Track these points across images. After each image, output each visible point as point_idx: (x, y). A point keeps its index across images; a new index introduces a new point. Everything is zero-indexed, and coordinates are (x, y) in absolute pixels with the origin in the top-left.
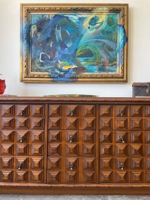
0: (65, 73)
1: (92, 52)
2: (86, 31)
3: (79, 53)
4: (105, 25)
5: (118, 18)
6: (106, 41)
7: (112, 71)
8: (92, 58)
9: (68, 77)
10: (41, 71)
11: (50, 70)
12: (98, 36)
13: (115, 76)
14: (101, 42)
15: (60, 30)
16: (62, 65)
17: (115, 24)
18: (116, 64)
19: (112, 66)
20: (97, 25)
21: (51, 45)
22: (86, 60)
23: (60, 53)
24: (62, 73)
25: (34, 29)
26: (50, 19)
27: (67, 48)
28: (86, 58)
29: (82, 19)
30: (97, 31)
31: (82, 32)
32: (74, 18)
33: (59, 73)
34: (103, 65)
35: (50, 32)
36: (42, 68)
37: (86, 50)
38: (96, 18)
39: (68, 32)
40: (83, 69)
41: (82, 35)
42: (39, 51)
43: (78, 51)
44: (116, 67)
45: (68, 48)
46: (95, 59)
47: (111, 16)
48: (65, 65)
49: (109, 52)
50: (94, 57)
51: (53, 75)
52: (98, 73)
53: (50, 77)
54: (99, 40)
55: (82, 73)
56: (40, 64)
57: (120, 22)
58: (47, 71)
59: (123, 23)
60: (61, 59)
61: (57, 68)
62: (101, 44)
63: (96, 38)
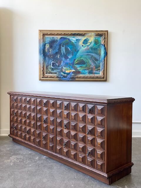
0: (68, 75)
1: (84, 61)
2: (81, 48)
3: (76, 62)
4: (93, 44)
5: (102, 40)
6: (93, 54)
7: (97, 74)
8: (85, 65)
9: (70, 78)
10: (52, 74)
11: (57, 73)
12: (88, 51)
13: (99, 77)
15: (64, 47)
16: (65, 70)
17: (100, 43)
18: (100, 69)
19: (97, 70)
20: (88, 44)
21: (58, 57)
22: (81, 66)
23: (64, 62)
24: (65, 75)
25: (47, 46)
26: (58, 40)
28: (81, 65)
29: (78, 40)
30: (88, 48)
31: (78, 49)
32: (73, 39)
33: (63, 75)
34: (91, 70)
35: (57, 49)
36: (53, 71)
37: (80, 60)
38: (87, 40)
39: (69, 48)
40: (79, 72)
41: (78, 51)
42: (51, 61)
43: (76, 61)
44: (100, 71)
45: (69, 59)
46: (87, 66)
47: (97, 38)
48: (67, 69)
49: (95, 61)
51: (60, 76)
52: (88, 75)
53: (58, 77)
54: (89, 54)
55: (78, 75)
56: (52, 69)
57: (103, 43)
59: (104, 43)
60: (65, 66)
61: (62, 72)
62: (90, 56)
63: (87, 53)
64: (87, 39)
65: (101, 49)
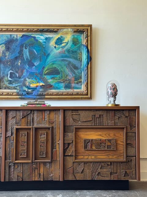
0: (33, 91)
1: (58, 70)
2: (52, 50)
3: (46, 71)
4: (70, 44)
5: (83, 39)
6: (71, 60)
7: (77, 88)
8: (58, 76)
9: (36, 94)
10: (9, 89)
11: (18, 88)
12: (64, 55)
13: (79, 93)
14: (67, 61)
15: (28, 49)
16: (30, 83)
17: (80, 44)
18: (81, 82)
19: (77, 83)
20: (63, 45)
21: (19, 64)
22: (53, 78)
23: (27, 71)
24: (30, 90)
25: (2, 48)
26: (18, 39)
27: (34, 67)
28: (53, 76)
29: (48, 39)
30: (63, 50)
31: (49, 51)
32: (41, 38)
33: (27, 90)
34: (69, 83)
35: (18, 51)
36: (11, 85)
37: (52, 68)
39: (35, 51)
40: (50, 87)
41: (49, 54)
42: (8, 70)
43: (45, 69)
44: (81, 85)
45: (36, 66)
46: (62, 77)
47: (76, 36)
48: (33, 82)
49: (75, 70)
50: (60, 75)
51: (21, 93)
52: (65, 91)
53: (18, 94)
54: (65, 59)
55: (49, 90)
56: (9, 82)
57: (84, 42)
58: (16, 89)
59: (87, 44)
60: (29, 77)
61: (25, 86)
62: (67, 63)
63: (62, 57)
64: (61, 37)
65: (83, 52)
